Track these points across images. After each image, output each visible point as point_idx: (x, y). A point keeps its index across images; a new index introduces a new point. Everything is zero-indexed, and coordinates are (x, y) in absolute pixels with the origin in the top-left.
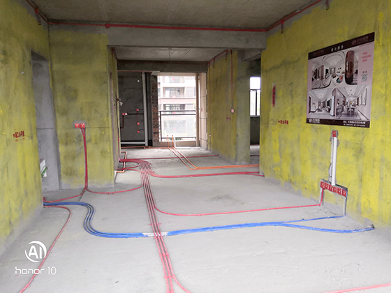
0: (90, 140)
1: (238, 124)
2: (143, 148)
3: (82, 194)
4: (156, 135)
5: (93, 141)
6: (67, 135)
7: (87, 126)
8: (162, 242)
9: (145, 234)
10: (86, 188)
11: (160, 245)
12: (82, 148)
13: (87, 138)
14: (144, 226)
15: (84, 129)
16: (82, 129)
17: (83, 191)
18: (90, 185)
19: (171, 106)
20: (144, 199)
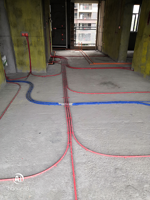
0: (31, 44)
1: (122, 36)
2: (65, 50)
3: (28, 76)
4: (72, 42)
5: (33, 45)
6: (18, 41)
7: (29, 35)
8: (69, 110)
9: (60, 103)
10: (31, 72)
11: (67, 111)
12: (27, 49)
13: (30, 43)
14: (59, 98)
15: (27, 37)
16: (26, 37)
17: (29, 75)
18: (32, 71)
19: (83, 24)
20: (62, 81)
